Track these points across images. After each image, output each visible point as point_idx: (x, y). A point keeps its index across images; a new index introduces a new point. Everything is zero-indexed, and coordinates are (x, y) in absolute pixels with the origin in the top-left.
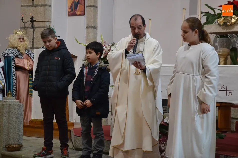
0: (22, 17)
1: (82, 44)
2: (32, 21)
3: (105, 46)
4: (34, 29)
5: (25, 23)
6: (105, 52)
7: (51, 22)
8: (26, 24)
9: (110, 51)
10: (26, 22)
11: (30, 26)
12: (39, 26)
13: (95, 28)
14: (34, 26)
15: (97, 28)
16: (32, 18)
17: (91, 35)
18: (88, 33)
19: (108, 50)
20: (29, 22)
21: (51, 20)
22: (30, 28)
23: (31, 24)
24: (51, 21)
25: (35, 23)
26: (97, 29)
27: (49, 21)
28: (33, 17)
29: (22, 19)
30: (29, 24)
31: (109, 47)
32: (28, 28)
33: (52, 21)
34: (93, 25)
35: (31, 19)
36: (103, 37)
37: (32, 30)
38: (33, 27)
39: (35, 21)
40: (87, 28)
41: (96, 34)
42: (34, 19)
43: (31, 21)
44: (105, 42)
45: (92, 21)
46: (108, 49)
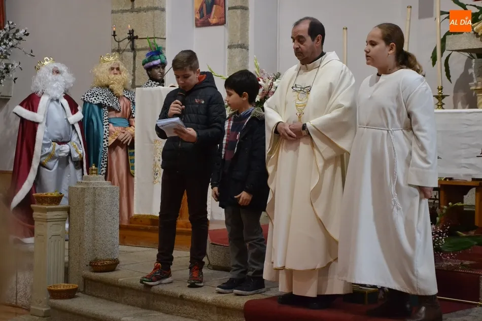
0: (114, 32)
1: (220, 76)
2: (132, 37)
3: (262, 78)
4: (135, 52)
5: (118, 42)
6: (264, 90)
7: (165, 39)
8: (121, 43)
9: (272, 87)
10: (121, 39)
11: (129, 47)
12: (143, 47)
13: (244, 46)
14: (135, 47)
15: (248, 47)
16: (131, 32)
17: (237, 60)
18: (231, 58)
19: (268, 87)
20: (127, 41)
21: (165, 34)
22: (128, 51)
23: (130, 43)
24: (164, 37)
25: (136, 41)
26: (248, 49)
27: (161, 37)
28: (133, 31)
29: (114, 35)
30: (126, 44)
31: (271, 81)
32: (124, 50)
33: (167, 36)
34: (240, 43)
35: (129, 35)
36: (258, 64)
37: (131, 54)
38: (133, 49)
39: (137, 38)
40: (230, 47)
41: (246, 59)
42: (135, 35)
43: (129, 38)
44: (262, 72)
45: (239, 34)
46: (269, 84)
